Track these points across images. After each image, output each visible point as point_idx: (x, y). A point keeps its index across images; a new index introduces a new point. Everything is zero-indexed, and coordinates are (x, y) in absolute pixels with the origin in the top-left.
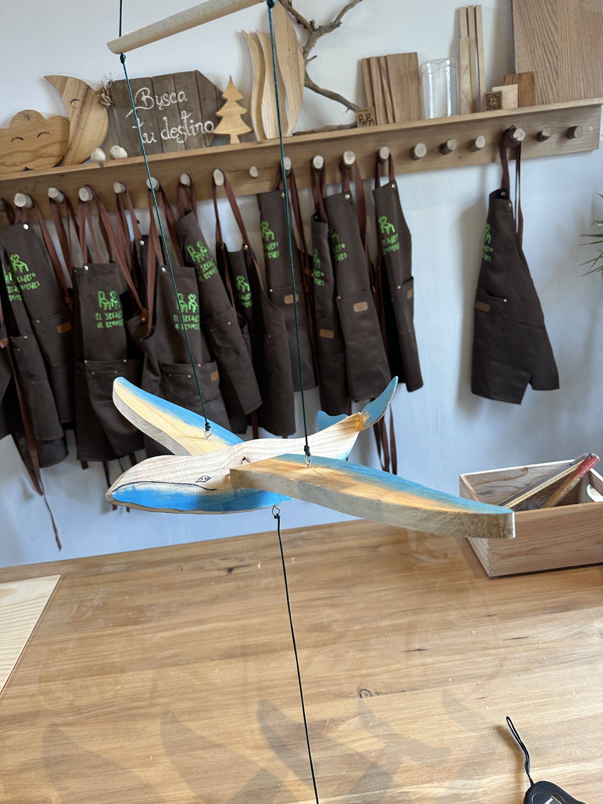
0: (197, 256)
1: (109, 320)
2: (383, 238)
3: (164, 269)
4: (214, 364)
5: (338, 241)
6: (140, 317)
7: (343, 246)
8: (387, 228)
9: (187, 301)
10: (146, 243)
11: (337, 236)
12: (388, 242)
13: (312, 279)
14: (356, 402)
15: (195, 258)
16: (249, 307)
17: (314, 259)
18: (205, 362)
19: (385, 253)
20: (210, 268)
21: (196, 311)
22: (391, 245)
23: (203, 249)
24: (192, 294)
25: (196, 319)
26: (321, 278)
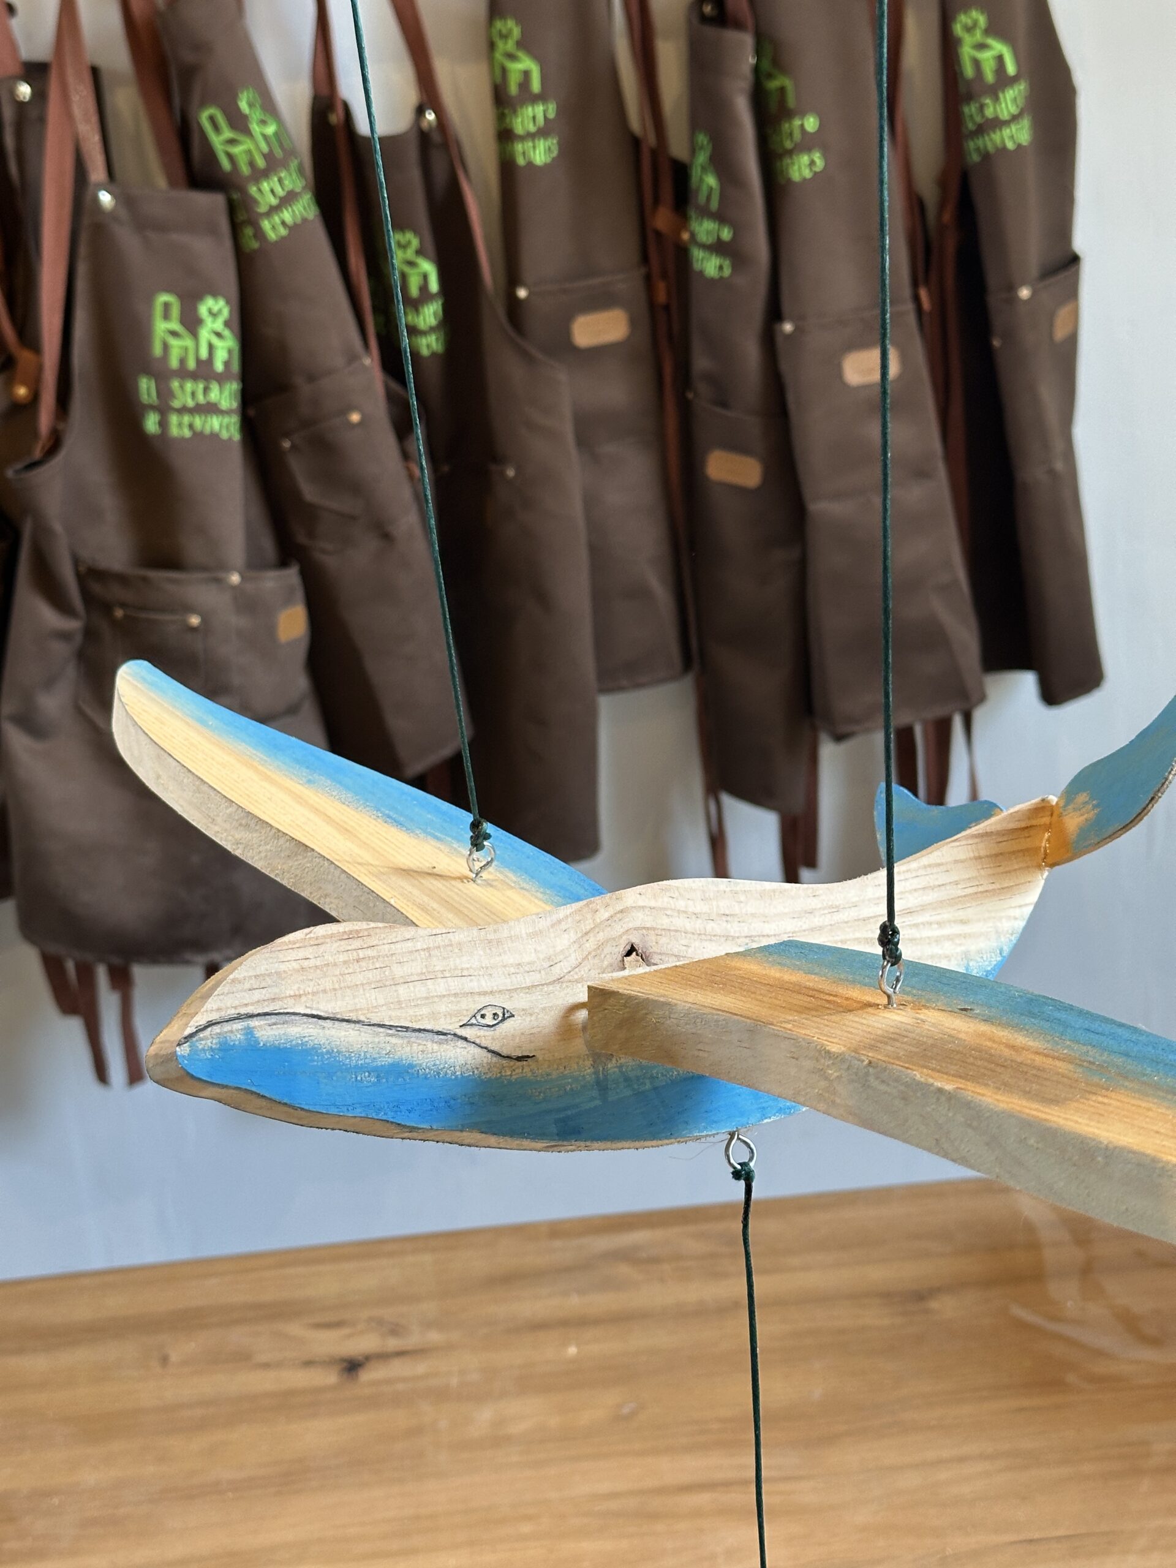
0: (236, 150)
2: (969, 97)
3: (105, 198)
4: (292, 575)
5: (791, 102)
6: (10, 384)
7: (811, 123)
8: (987, 58)
9: (192, 323)
10: (40, 95)
11: (787, 82)
12: (989, 112)
13: (682, 254)
14: (839, 738)
15: (231, 157)
16: (434, 355)
17: (696, 173)
18: (254, 564)
19: (975, 158)
20: (288, 199)
21: (227, 364)
22: (997, 123)
23: (263, 122)
24: (215, 294)
25: (226, 396)
26: (718, 248)
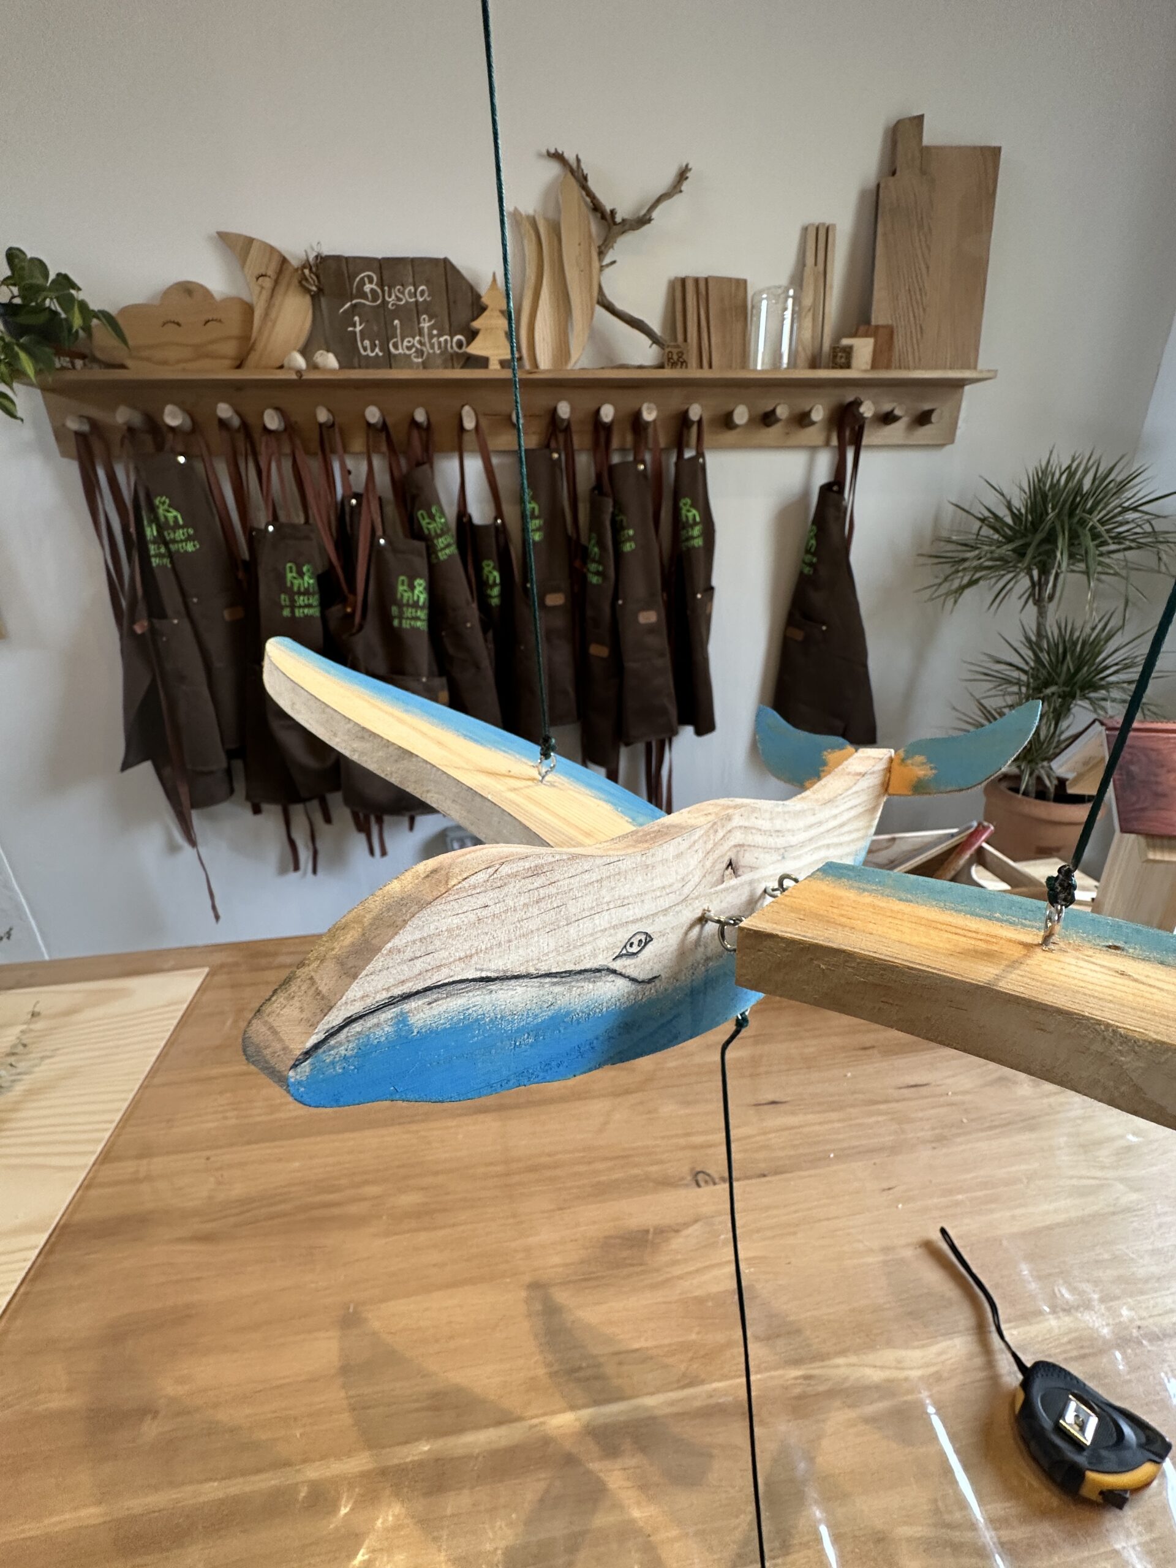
0: (431, 526)
1: (300, 607)
2: (684, 528)
3: (382, 541)
4: (444, 680)
5: (625, 523)
6: (345, 607)
7: (631, 532)
8: (690, 515)
9: (412, 588)
10: (359, 503)
11: (624, 519)
12: (690, 533)
13: (584, 578)
14: (627, 744)
15: (428, 529)
16: (497, 606)
17: (590, 547)
18: (431, 675)
19: (684, 549)
20: (448, 546)
21: (424, 603)
22: (693, 538)
23: (440, 518)
24: (421, 578)
25: (422, 614)
26: (597, 573)
